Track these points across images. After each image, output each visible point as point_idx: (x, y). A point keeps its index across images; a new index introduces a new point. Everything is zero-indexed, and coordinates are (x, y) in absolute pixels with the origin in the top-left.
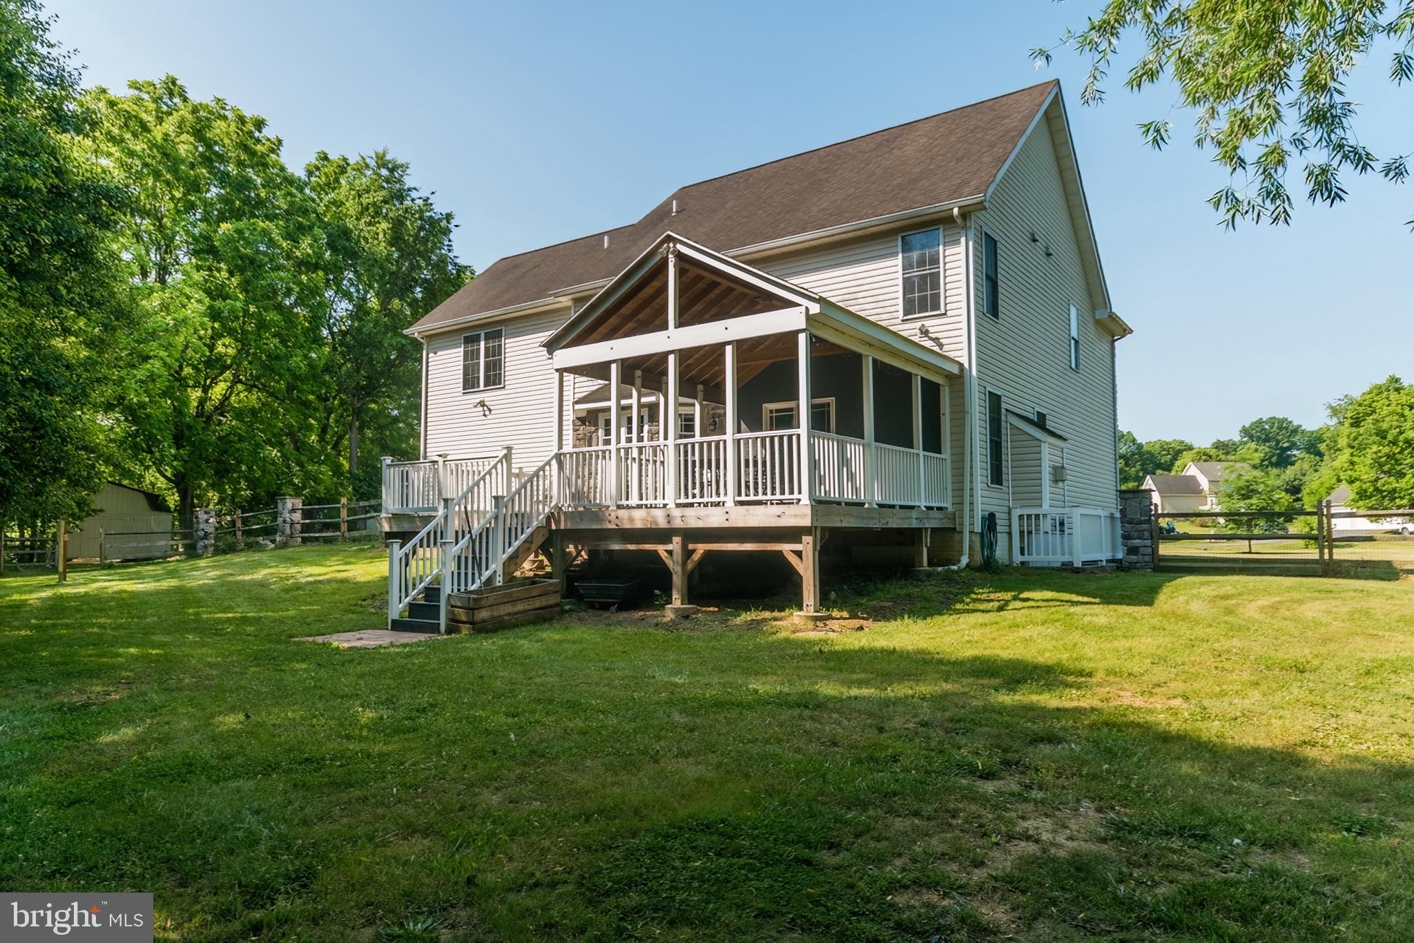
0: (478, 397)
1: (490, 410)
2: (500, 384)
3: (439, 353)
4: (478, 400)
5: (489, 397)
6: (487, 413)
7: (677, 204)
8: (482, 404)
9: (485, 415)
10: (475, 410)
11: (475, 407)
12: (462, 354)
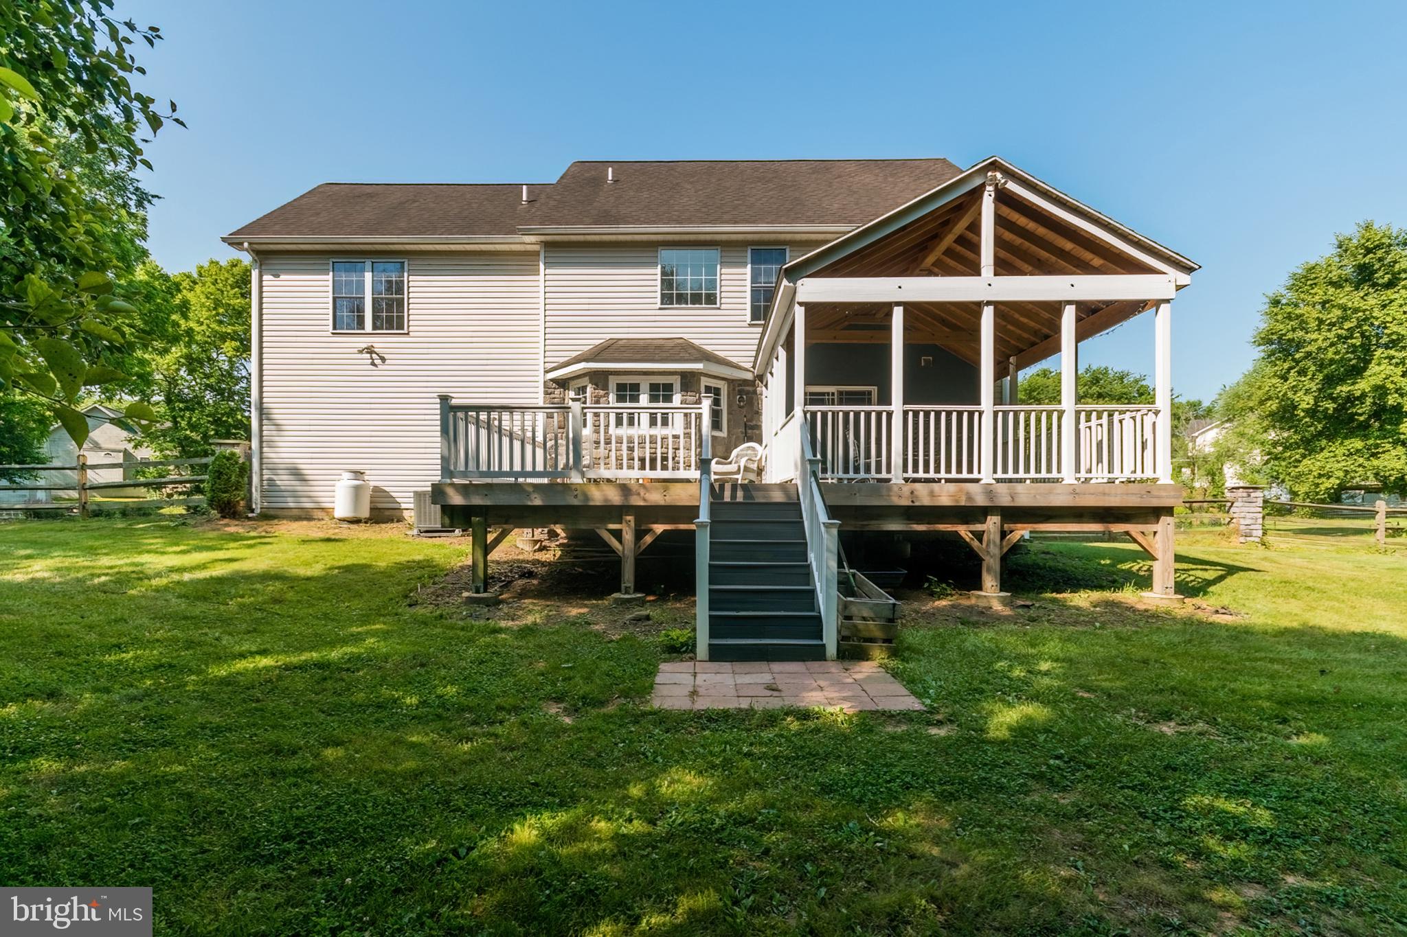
0: (363, 342)
1: (383, 359)
2: (403, 329)
3: (282, 277)
4: (365, 345)
5: (382, 342)
6: (378, 362)
7: (613, 172)
8: (370, 350)
9: (373, 364)
10: (359, 356)
11: (361, 352)
12: (330, 283)
